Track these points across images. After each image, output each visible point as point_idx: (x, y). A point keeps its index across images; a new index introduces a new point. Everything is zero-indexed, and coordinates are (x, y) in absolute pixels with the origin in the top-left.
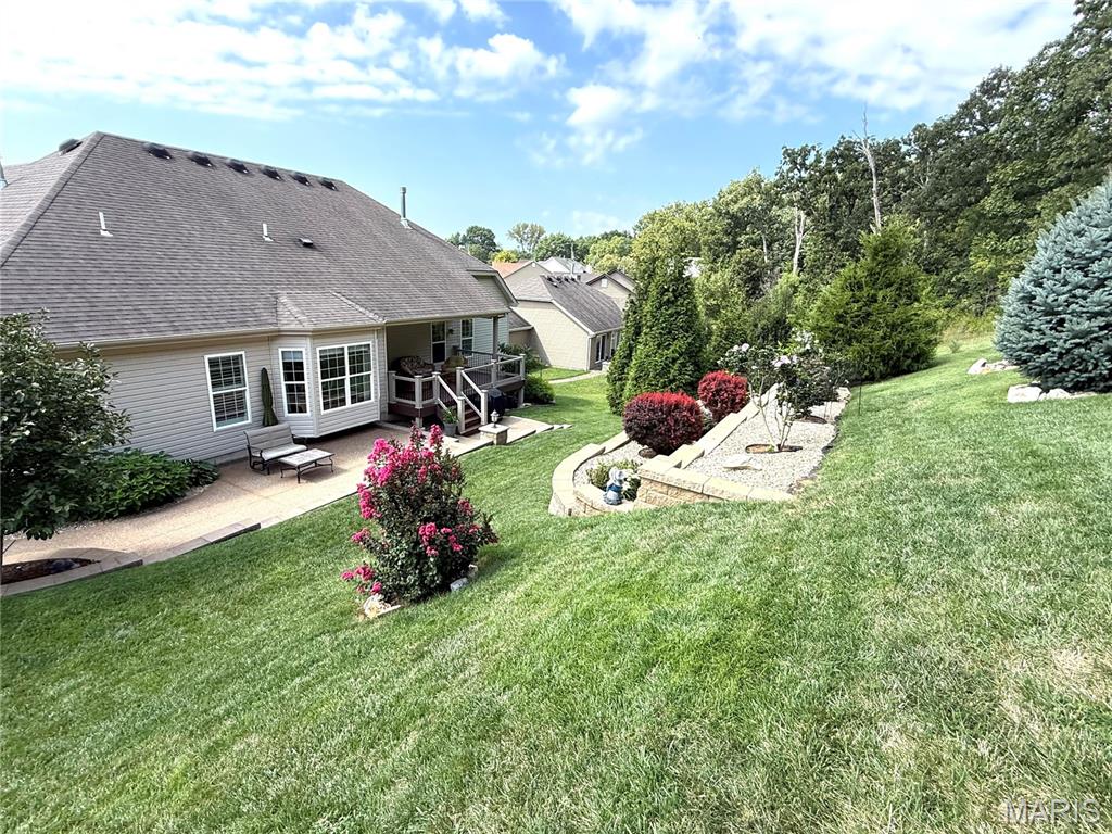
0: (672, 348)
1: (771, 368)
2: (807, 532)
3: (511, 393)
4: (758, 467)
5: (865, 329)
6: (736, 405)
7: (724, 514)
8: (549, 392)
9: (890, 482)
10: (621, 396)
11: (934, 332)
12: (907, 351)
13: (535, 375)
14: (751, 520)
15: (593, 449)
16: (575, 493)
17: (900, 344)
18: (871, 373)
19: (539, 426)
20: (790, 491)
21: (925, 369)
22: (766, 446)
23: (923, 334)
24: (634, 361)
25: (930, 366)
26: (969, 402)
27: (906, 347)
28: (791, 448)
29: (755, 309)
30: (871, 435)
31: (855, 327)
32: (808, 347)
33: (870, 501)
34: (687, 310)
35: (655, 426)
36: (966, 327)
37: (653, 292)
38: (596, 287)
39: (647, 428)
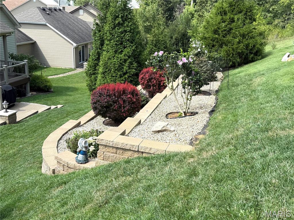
0: (124, 53)
1: (177, 65)
2: (200, 177)
3: (21, 86)
4: (172, 129)
5: (229, 38)
6: (161, 88)
7: (151, 166)
8: (48, 84)
9: (247, 135)
10: (95, 84)
11: (264, 38)
12: (251, 50)
13: (38, 73)
14: (167, 169)
15: (71, 123)
16: (56, 158)
17: (247, 46)
18: (234, 63)
19: (41, 108)
20: (191, 144)
21: (261, 59)
22: (178, 113)
23: (259, 39)
24: (101, 62)
25: (263, 57)
26: (284, 78)
27: (250, 47)
28: (192, 113)
29: (171, 27)
30: (235, 102)
31: (224, 37)
32: (199, 50)
33: (237, 150)
34: (131, 29)
35: (111, 105)
36: (278, 35)
37: (110, 18)
38: (75, 15)
39: (107, 107)
